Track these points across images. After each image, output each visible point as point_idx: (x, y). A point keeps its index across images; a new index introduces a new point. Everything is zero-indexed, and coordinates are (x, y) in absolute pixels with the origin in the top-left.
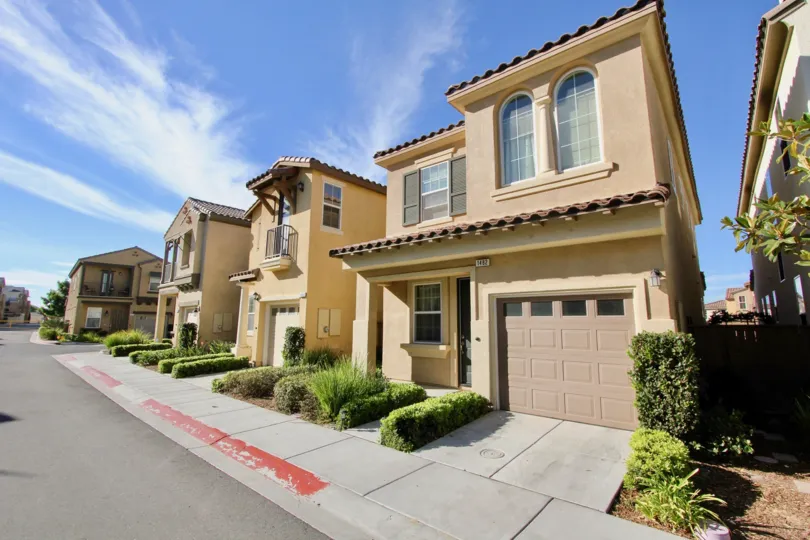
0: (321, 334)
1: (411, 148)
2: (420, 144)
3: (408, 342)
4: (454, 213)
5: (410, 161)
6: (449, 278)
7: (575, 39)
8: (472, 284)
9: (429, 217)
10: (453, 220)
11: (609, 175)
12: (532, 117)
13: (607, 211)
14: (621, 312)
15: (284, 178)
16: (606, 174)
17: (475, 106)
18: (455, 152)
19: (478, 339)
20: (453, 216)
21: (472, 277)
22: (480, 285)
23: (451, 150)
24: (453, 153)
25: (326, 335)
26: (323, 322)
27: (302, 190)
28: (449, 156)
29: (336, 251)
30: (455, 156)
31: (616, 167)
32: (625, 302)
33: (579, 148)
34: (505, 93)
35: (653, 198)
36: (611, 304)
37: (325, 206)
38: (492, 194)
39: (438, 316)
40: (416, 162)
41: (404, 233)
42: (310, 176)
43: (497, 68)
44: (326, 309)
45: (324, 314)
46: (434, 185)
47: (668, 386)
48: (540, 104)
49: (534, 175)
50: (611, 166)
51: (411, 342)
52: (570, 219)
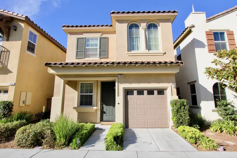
0: (21, 104)
1: (83, 28)
2: (87, 28)
3: (76, 106)
4: (101, 57)
5: (82, 33)
6: (97, 81)
7: (157, 13)
8: (116, 84)
9: (89, 57)
10: (100, 60)
11: (163, 55)
12: (139, 31)
13: (169, 65)
14: (164, 94)
15: (4, 21)
16: (163, 54)
17: (120, 21)
18: (102, 35)
19: (119, 104)
20: (100, 58)
21: (117, 81)
22: (119, 84)
23: (101, 34)
24: (101, 35)
25: (24, 105)
26: (23, 98)
27: (15, 30)
28: (100, 36)
29: (50, 64)
30: (102, 36)
31: (165, 53)
32: (165, 91)
33: (154, 45)
34: (131, 21)
35: (180, 63)
36: (161, 92)
37: (29, 41)
38: (126, 53)
39: (92, 95)
40: (84, 34)
41: (76, 61)
42: (22, 25)
43: (132, 12)
44: (25, 92)
45: (23, 95)
46: (92, 45)
47: (184, 114)
48: (143, 28)
49: (138, 50)
50: (164, 53)
51: (78, 106)
52: (159, 65)
